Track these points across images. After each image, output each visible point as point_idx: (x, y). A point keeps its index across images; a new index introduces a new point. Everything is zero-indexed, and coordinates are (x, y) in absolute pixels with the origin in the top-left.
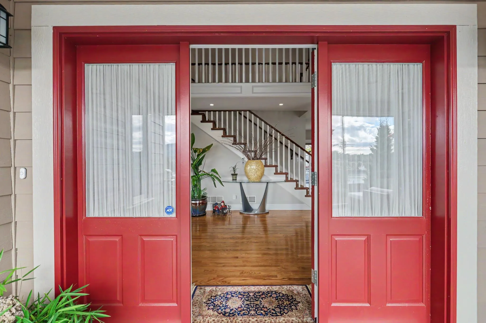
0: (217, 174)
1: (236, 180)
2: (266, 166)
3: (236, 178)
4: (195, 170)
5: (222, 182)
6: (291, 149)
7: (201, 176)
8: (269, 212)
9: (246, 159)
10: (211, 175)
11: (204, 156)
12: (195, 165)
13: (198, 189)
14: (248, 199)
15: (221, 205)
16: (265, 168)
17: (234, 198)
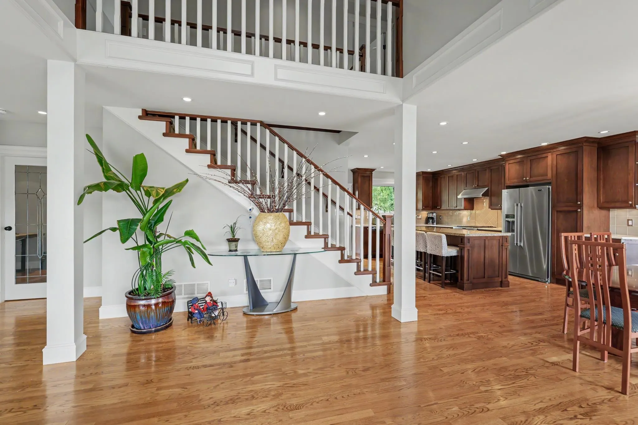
0: (198, 240)
1: (236, 250)
2: (292, 223)
3: (236, 247)
4: (148, 232)
5: (208, 256)
6: (324, 194)
7: (162, 245)
8: (298, 308)
9: (256, 212)
10: (185, 243)
11: (169, 205)
12: (149, 222)
13: (154, 274)
14: (259, 284)
15: (205, 301)
16: (290, 226)
17: (232, 285)
